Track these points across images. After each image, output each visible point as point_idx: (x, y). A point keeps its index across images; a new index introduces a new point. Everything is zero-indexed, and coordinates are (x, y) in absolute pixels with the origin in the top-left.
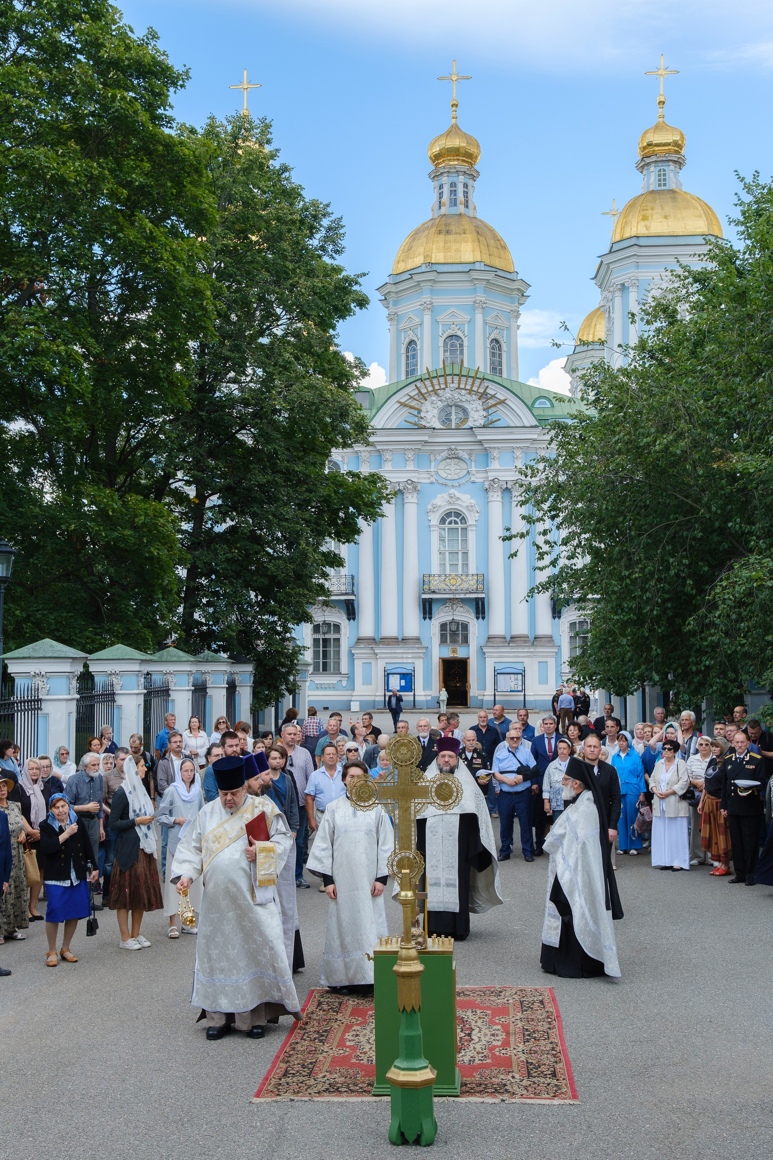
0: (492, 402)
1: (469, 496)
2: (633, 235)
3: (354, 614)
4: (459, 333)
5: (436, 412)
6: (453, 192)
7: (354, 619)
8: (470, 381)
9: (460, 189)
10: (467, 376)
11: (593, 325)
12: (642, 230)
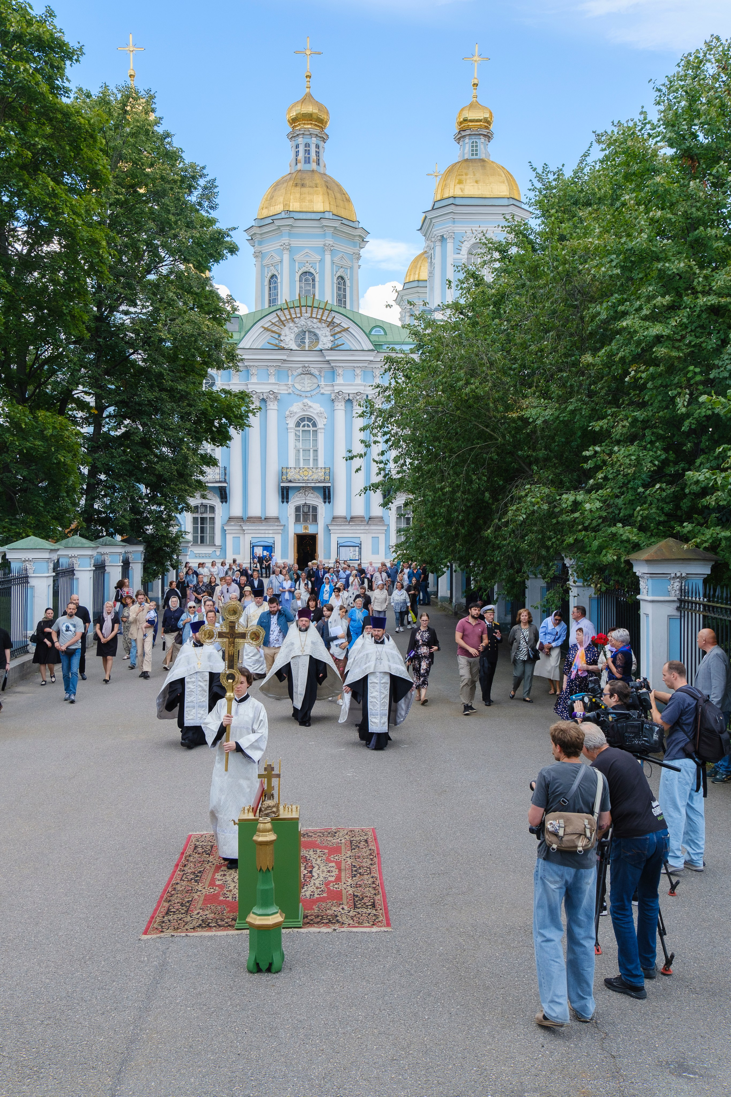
0: (338, 329)
1: (319, 405)
2: (451, 195)
3: (226, 498)
4: (312, 270)
5: (293, 336)
6: (307, 152)
7: (226, 502)
8: (321, 311)
9: (313, 149)
10: (318, 308)
11: (418, 266)
12: (458, 193)
